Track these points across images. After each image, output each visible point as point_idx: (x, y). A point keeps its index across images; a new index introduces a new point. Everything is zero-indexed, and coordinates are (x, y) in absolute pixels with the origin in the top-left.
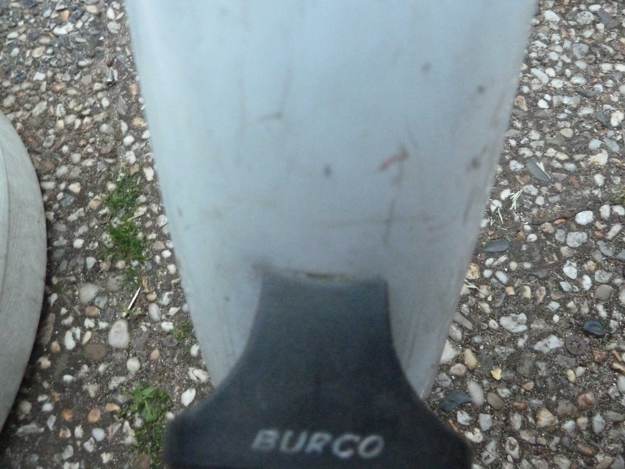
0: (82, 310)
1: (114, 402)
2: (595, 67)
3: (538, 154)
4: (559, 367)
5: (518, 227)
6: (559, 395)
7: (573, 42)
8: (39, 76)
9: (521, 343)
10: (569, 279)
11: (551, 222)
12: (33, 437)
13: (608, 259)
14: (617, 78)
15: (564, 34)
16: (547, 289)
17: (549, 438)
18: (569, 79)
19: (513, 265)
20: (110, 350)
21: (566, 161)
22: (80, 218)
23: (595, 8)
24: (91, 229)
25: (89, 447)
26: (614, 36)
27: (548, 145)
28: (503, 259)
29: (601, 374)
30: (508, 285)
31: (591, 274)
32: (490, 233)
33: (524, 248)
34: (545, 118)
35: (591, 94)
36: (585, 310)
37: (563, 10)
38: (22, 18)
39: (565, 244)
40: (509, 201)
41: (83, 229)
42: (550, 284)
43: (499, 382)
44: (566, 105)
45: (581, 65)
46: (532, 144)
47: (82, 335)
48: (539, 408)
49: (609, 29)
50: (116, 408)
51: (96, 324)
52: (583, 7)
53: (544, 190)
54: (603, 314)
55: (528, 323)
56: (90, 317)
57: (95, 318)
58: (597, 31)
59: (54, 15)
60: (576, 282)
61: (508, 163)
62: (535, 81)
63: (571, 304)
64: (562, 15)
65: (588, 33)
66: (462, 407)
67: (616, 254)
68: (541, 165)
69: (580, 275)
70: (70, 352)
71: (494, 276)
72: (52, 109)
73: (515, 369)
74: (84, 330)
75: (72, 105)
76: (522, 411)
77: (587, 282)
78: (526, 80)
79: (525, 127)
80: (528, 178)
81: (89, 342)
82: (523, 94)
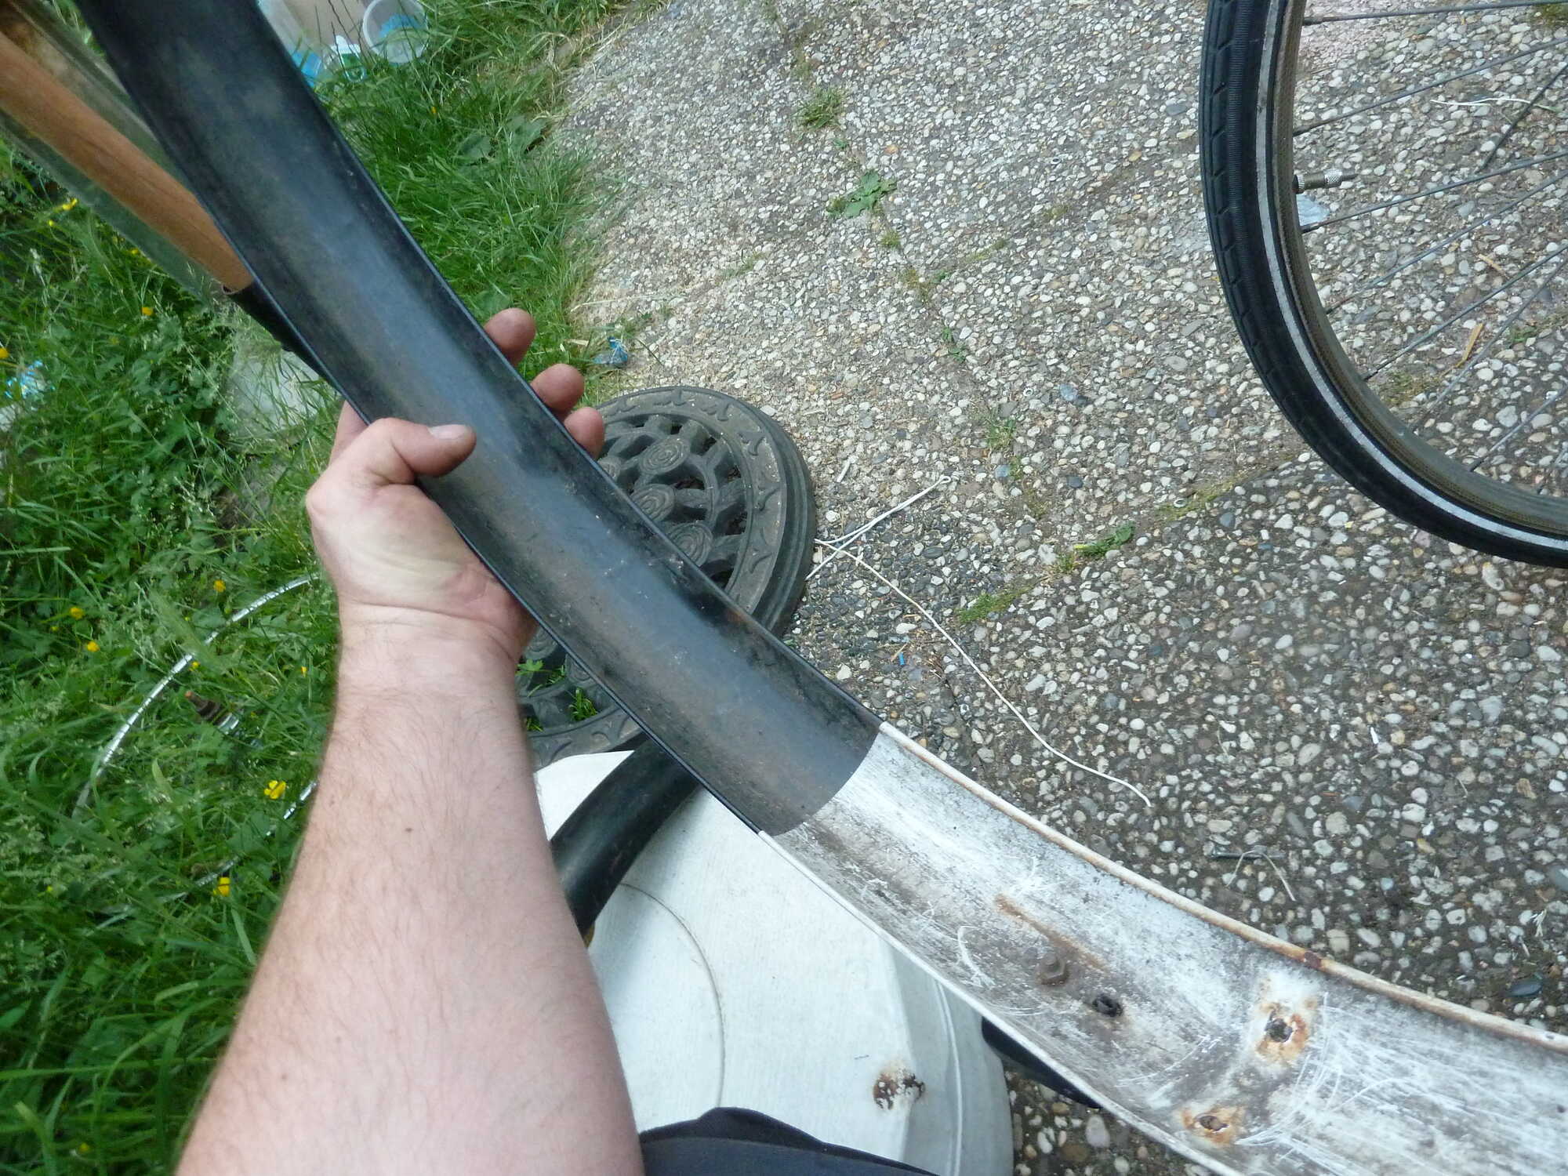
0: (1049, 1108)
5: (1549, 960)
19: (1551, 1010)
20: (1093, 1150)
28: (1536, 1003)
32: (1515, 970)
33: (1561, 986)
40: (1531, 927)
46: (1550, 844)
47: (1057, 1135)
51: (1068, 1122)
56: (1060, 1115)
57: (1066, 1116)
61: (1521, 874)
62: (1540, 754)
70: (1048, 1156)
74: (1057, 1130)
78: (1527, 755)
79: (1537, 822)
80: (1552, 891)
81: (1066, 1143)
82: (1525, 775)
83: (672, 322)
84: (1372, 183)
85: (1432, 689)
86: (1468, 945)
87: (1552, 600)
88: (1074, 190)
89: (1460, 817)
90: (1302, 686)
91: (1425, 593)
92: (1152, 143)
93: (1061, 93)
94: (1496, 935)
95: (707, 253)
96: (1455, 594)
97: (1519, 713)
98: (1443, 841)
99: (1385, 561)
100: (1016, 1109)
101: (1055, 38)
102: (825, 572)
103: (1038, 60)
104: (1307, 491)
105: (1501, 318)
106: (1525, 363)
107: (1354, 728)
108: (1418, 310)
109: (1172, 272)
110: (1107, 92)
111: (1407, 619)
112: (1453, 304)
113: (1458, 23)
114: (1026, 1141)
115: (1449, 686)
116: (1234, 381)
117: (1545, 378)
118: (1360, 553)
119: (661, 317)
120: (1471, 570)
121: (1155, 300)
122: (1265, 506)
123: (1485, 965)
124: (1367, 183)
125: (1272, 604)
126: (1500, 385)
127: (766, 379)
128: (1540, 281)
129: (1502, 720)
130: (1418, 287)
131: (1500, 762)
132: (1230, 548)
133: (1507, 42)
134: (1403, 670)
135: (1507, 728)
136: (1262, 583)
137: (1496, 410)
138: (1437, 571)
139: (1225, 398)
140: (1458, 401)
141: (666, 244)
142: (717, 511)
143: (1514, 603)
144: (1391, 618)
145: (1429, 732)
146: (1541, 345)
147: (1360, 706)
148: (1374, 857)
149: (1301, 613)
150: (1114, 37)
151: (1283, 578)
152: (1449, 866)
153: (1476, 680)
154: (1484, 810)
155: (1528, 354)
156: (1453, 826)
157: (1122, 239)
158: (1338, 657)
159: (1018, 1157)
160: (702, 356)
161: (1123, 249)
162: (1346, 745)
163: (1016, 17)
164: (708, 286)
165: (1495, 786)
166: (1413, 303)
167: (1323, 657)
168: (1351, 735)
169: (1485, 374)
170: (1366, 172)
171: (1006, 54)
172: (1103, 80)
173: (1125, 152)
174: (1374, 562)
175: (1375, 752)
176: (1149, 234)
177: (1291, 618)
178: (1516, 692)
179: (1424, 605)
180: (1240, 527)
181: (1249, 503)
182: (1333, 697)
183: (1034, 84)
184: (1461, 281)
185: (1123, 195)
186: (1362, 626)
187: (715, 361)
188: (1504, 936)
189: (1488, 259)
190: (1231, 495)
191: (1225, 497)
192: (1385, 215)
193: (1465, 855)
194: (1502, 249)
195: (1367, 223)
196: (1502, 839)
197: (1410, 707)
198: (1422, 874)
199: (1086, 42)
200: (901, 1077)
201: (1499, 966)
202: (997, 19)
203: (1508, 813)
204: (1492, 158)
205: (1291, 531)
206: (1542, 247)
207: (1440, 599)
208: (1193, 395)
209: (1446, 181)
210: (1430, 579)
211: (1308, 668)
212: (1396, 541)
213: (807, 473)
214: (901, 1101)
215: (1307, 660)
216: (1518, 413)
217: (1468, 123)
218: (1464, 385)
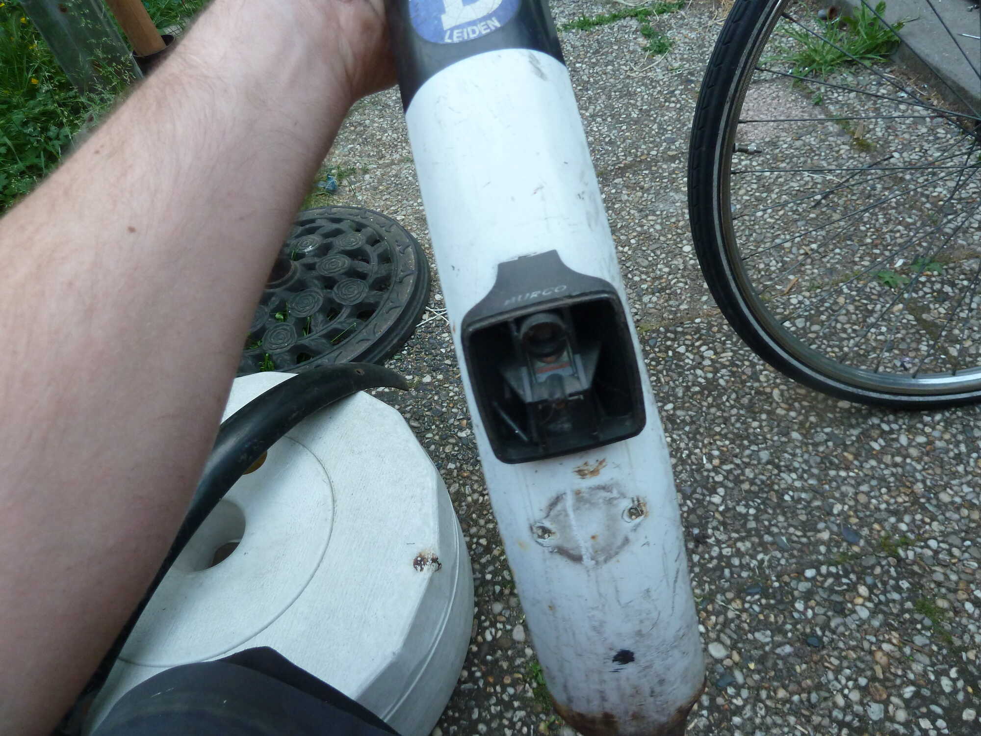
0: (495, 618)
1: (519, 672)
2: (825, 472)
3: (783, 531)
4: (791, 664)
5: (767, 578)
6: (790, 680)
7: (810, 454)
8: (451, 466)
9: (767, 648)
10: (798, 612)
11: (789, 575)
12: (471, 691)
13: (825, 600)
14: (839, 481)
15: (804, 449)
16: (785, 617)
17: (784, 704)
18: (806, 481)
19: (764, 601)
20: (514, 642)
21: (802, 536)
22: (488, 561)
23: (828, 430)
24: (496, 568)
25: (505, 697)
26: (839, 450)
27: (790, 525)
28: (757, 597)
29: (817, 670)
30: (760, 613)
31: (813, 609)
32: (750, 581)
33: (771, 591)
34: (789, 507)
35: (821, 490)
36: (808, 630)
37: (804, 432)
38: (434, 424)
39: (797, 589)
40: (762, 561)
41: (491, 568)
42: (786, 614)
43: (753, 671)
44: (803, 499)
45: (815, 471)
46: (779, 524)
47: (496, 632)
48: (778, 687)
49: (836, 446)
50: (521, 676)
51: (504, 626)
52: (819, 429)
53: (786, 555)
54: (819, 633)
55: (772, 637)
56: (500, 622)
57: (503, 623)
58: (828, 447)
59: (456, 423)
60: (804, 613)
61: (762, 536)
62: (783, 481)
63: (799, 626)
64: (804, 436)
65: (821, 449)
66: (730, 684)
67: (829, 596)
68: (784, 539)
69: (806, 609)
70: (489, 642)
71: (751, 607)
72: (462, 489)
73: (763, 663)
74: (497, 630)
75: (476, 487)
76: (768, 689)
77: (810, 613)
78: (776, 481)
79: (775, 513)
80: (775, 546)
81: (500, 637)
82: (774, 490)
83: (367, 177)
84: (758, 199)
85: (738, 442)
86: (730, 565)
87: (803, 411)
88: (609, 165)
89: (738, 505)
90: (673, 429)
91: (743, 396)
92: (654, 153)
93: (611, 116)
94: (744, 562)
95: (396, 146)
96: (758, 400)
97: (777, 461)
98: (727, 515)
99: (727, 378)
100: (477, 616)
101: (615, 89)
102: (428, 325)
103: (604, 97)
104: (696, 337)
105: (807, 278)
106: (814, 300)
107: (695, 454)
108: (768, 265)
109: (650, 218)
110: (636, 122)
111: (732, 407)
112: (786, 266)
113: (816, 137)
114: (478, 634)
115: (746, 442)
116: (670, 277)
117: (822, 309)
118: (716, 371)
119: (361, 172)
120: (768, 390)
121: (639, 229)
122: (673, 340)
123: (735, 576)
124: (757, 199)
125: (667, 387)
126: (799, 307)
127: (416, 219)
128: (828, 265)
129: (768, 463)
130: (771, 254)
131: (763, 482)
132: (651, 356)
133: (838, 152)
134: (725, 431)
135: (770, 467)
136: (664, 376)
137: (795, 318)
138: (751, 388)
139: (664, 285)
140: (779, 310)
141: (373, 135)
142: (374, 277)
143: (785, 409)
144: (725, 405)
145: (732, 462)
146: (823, 294)
147: (700, 444)
148: (692, 517)
149: (680, 394)
150: (646, 97)
151: (675, 376)
152: (729, 527)
153: (760, 442)
154: (751, 503)
155: (816, 296)
156: (734, 508)
157: (628, 195)
158: (694, 419)
159: (473, 641)
160: (381, 198)
161: (627, 200)
162: (690, 462)
163: (597, 73)
164: (393, 163)
165: (758, 493)
166: (767, 261)
167: (687, 417)
168: (693, 457)
169: (794, 301)
170: (757, 194)
171: (587, 90)
172: (636, 116)
173: (639, 154)
174: (722, 377)
175: (703, 467)
176: (641, 197)
177: (675, 396)
178: (777, 451)
179: (742, 402)
180: (658, 347)
181: (665, 337)
182: (688, 437)
183: (599, 108)
184: (791, 256)
185: (633, 175)
186: (710, 406)
187: (388, 203)
188: (748, 564)
189: (807, 249)
190: (658, 331)
191: (654, 331)
192: (762, 216)
193: (737, 523)
194: (814, 246)
195: (753, 218)
196: (756, 518)
197: (725, 449)
198: (714, 529)
199: (631, 95)
200: (430, 557)
201: (742, 578)
202: (586, 71)
203: (762, 507)
204: (818, 203)
205: (684, 354)
206: (833, 250)
207: (750, 400)
208: (648, 279)
209: (795, 208)
210: (747, 390)
211: (678, 421)
212: (735, 369)
213: (429, 272)
214: (428, 570)
215: (679, 417)
216: (806, 322)
217: (811, 184)
218: (783, 304)
